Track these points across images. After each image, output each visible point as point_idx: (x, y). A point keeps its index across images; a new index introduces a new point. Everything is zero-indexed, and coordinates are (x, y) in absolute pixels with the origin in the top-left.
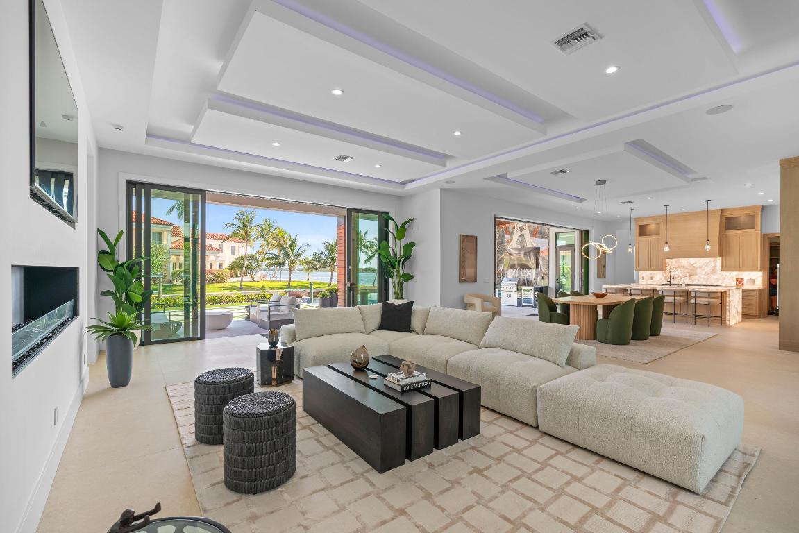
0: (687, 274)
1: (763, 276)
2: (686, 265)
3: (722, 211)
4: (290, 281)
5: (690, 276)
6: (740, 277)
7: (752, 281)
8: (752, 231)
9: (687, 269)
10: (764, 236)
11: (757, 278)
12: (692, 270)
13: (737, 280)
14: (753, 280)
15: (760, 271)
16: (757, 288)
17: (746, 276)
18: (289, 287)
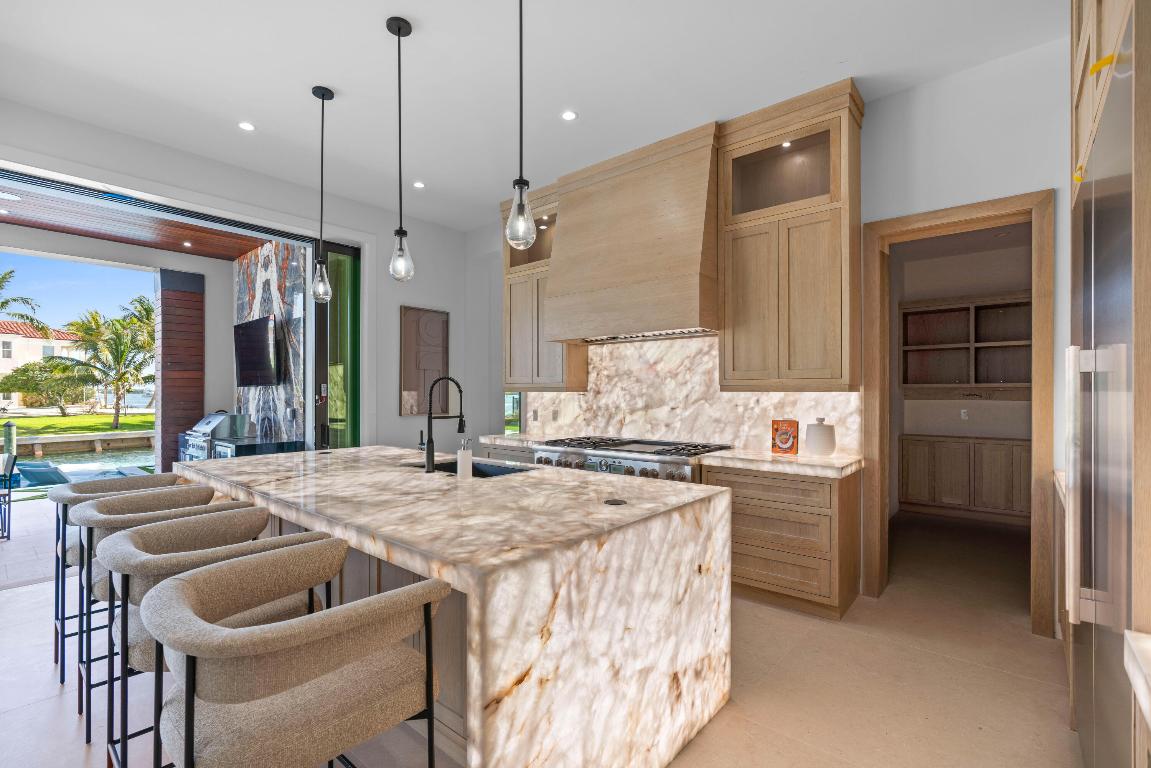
0: (640, 403)
1: (865, 412)
2: (636, 367)
3: (721, 131)
4: (117, 414)
5: (647, 407)
6: (789, 414)
7: (826, 432)
8: (818, 204)
9: (638, 381)
10: (864, 233)
11: (842, 421)
12: (651, 385)
13: (776, 426)
14: (830, 429)
15: (852, 388)
16: (831, 474)
17: (806, 408)
18: (116, 426)
